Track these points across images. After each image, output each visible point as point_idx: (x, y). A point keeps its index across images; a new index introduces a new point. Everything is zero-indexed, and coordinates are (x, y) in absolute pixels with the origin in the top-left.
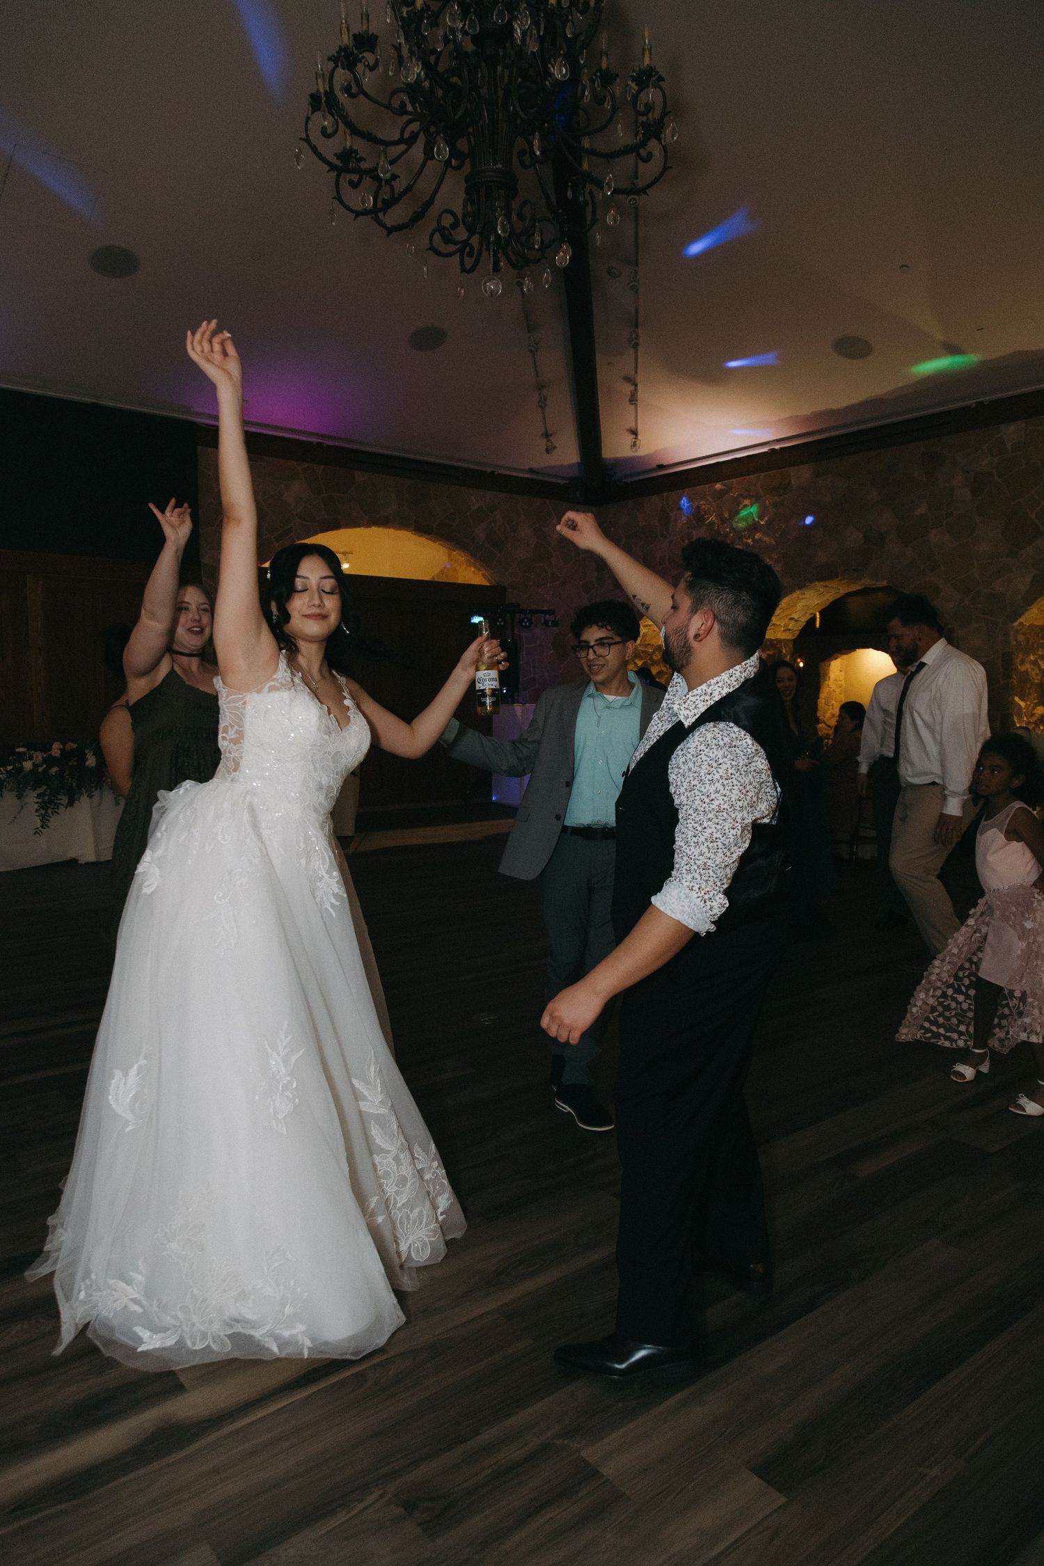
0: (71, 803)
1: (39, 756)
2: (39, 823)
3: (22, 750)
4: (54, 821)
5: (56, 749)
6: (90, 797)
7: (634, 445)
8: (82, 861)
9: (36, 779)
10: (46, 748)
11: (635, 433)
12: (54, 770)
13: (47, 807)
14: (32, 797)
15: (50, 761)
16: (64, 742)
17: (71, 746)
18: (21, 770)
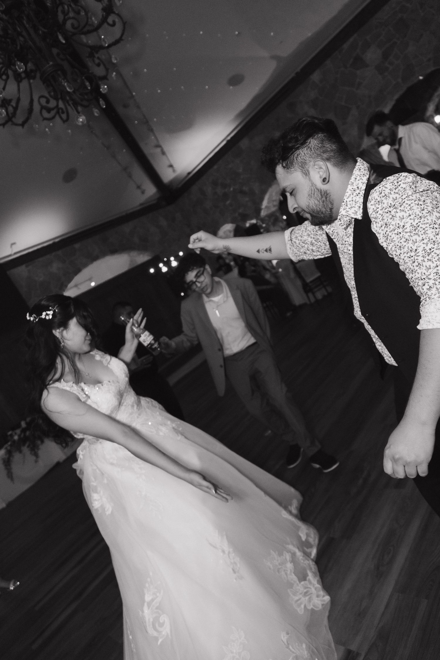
1: (18, 431)
2: (35, 458)
3: (10, 433)
4: (40, 453)
5: (23, 424)
7: (174, 171)
8: (61, 461)
9: (23, 441)
10: (19, 426)
11: (171, 166)
12: (28, 433)
13: (34, 450)
14: (25, 450)
15: (24, 431)
16: (25, 420)
17: (28, 419)
18: (14, 441)
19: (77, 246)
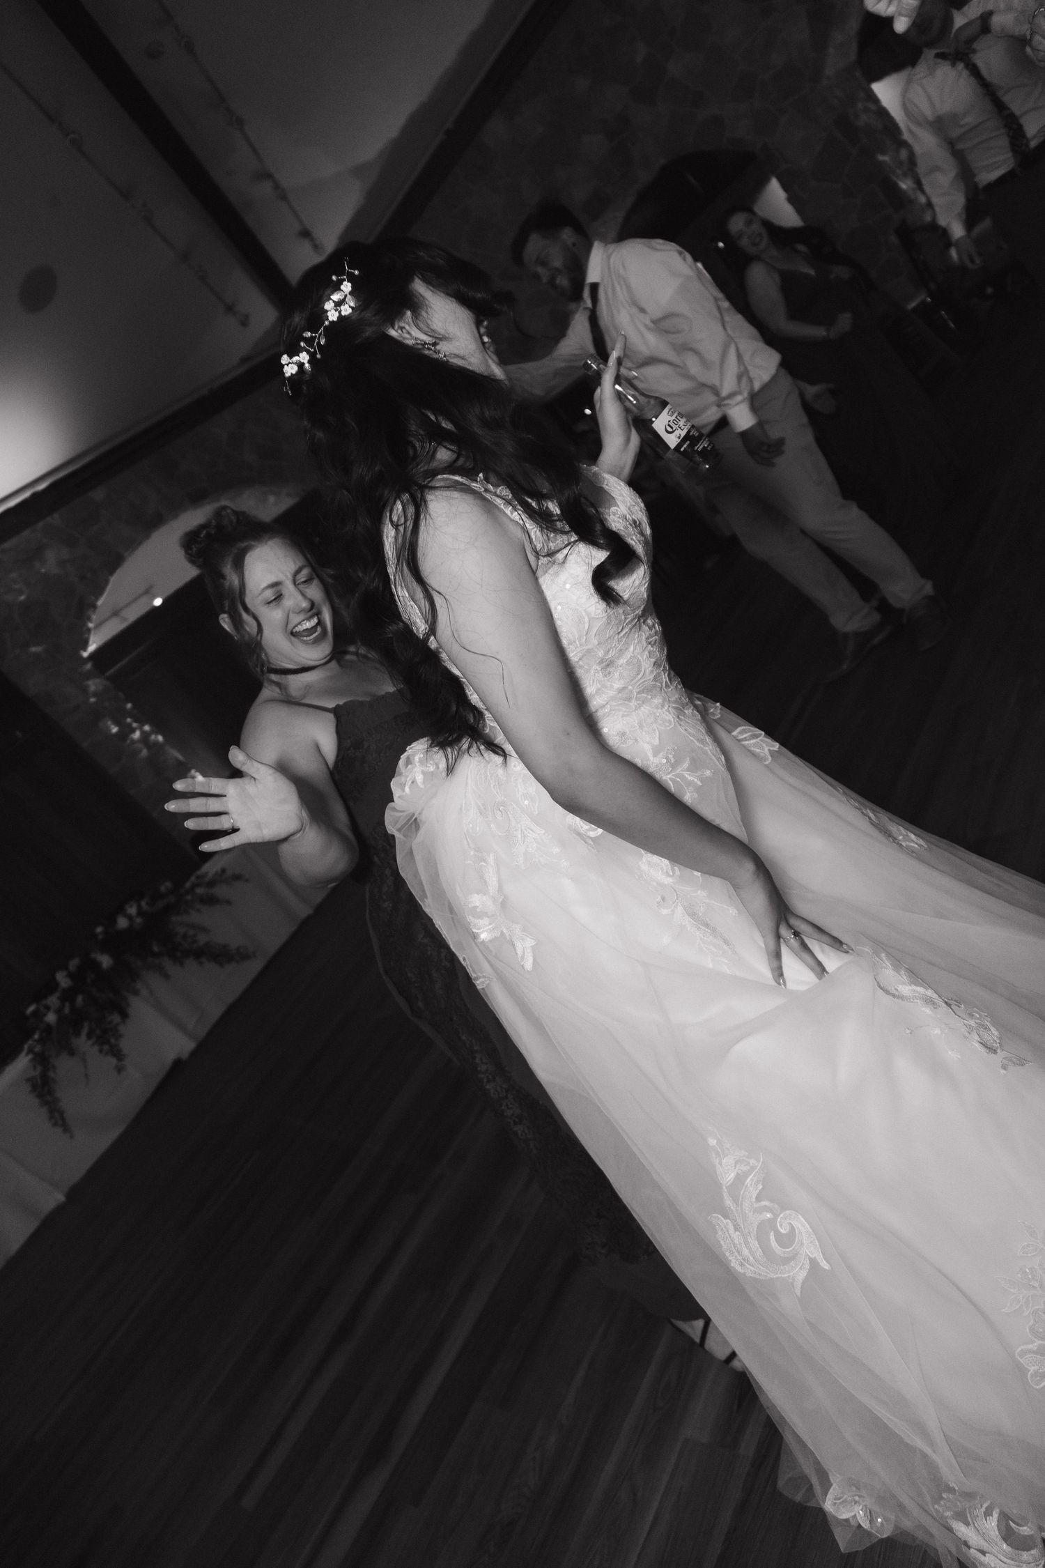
0: (124, 1015)
1: (53, 1000)
2: (114, 1061)
3: (32, 1008)
4: (124, 1045)
5: (63, 980)
6: (136, 993)
7: (316, 247)
8: (185, 1055)
9: (72, 1022)
10: (52, 986)
11: (306, 234)
12: (80, 999)
13: (108, 1040)
14: (83, 1043)
15: (68, 996)
16: (65, 968)
17: (74, 963)
18: (49, 1028)
19: (98, 494)
